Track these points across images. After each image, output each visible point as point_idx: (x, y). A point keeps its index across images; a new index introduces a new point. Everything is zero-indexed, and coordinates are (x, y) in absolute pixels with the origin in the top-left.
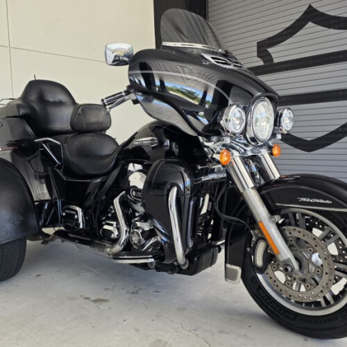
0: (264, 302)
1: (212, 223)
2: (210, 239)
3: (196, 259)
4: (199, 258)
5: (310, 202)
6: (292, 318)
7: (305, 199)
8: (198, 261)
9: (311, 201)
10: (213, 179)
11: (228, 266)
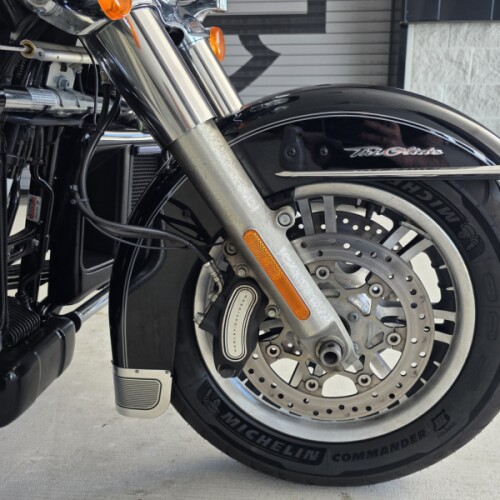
0: (238, 440)
1: (48, 256)
2: (45, 301)
3: (12, 376)
4: (21, 372)
5: (382, 158)
6: (313, 458)
7: (369, 151)
8: (19, 381)
9: (386, 153)
10: (45, 113)
11: (128, 373)
